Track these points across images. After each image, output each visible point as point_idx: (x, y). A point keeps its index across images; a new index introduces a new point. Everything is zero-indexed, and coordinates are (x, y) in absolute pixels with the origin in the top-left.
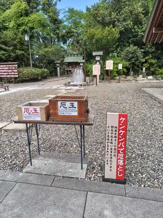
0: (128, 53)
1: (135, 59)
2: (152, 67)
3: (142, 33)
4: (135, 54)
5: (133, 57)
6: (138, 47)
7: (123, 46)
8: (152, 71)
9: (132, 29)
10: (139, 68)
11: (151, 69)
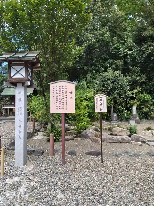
0: (105, 81)
1: (118, 92)
2: (144, 105)
3: (126, 50)
4: (118, 84)
5: (114, 89)
6: (121, 73)
7: (96, 72)
8: (145, 113)
9: (109, 42)
10: (123, 107)
11: (144, 109)
